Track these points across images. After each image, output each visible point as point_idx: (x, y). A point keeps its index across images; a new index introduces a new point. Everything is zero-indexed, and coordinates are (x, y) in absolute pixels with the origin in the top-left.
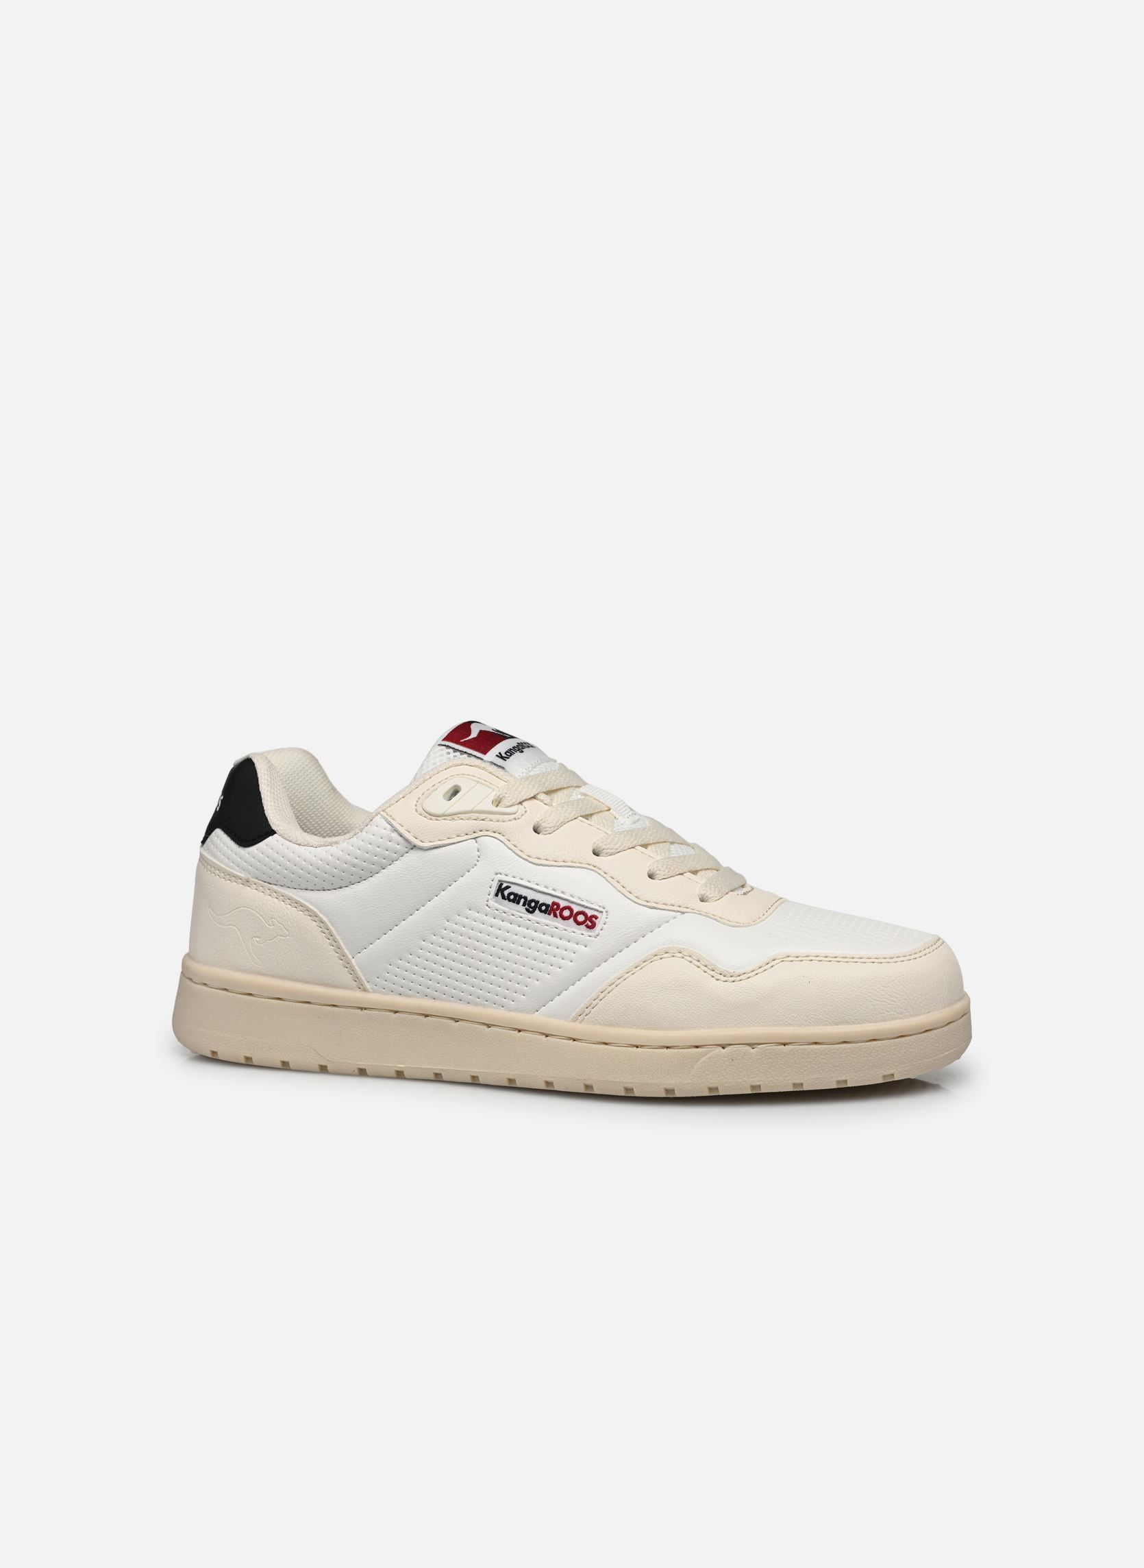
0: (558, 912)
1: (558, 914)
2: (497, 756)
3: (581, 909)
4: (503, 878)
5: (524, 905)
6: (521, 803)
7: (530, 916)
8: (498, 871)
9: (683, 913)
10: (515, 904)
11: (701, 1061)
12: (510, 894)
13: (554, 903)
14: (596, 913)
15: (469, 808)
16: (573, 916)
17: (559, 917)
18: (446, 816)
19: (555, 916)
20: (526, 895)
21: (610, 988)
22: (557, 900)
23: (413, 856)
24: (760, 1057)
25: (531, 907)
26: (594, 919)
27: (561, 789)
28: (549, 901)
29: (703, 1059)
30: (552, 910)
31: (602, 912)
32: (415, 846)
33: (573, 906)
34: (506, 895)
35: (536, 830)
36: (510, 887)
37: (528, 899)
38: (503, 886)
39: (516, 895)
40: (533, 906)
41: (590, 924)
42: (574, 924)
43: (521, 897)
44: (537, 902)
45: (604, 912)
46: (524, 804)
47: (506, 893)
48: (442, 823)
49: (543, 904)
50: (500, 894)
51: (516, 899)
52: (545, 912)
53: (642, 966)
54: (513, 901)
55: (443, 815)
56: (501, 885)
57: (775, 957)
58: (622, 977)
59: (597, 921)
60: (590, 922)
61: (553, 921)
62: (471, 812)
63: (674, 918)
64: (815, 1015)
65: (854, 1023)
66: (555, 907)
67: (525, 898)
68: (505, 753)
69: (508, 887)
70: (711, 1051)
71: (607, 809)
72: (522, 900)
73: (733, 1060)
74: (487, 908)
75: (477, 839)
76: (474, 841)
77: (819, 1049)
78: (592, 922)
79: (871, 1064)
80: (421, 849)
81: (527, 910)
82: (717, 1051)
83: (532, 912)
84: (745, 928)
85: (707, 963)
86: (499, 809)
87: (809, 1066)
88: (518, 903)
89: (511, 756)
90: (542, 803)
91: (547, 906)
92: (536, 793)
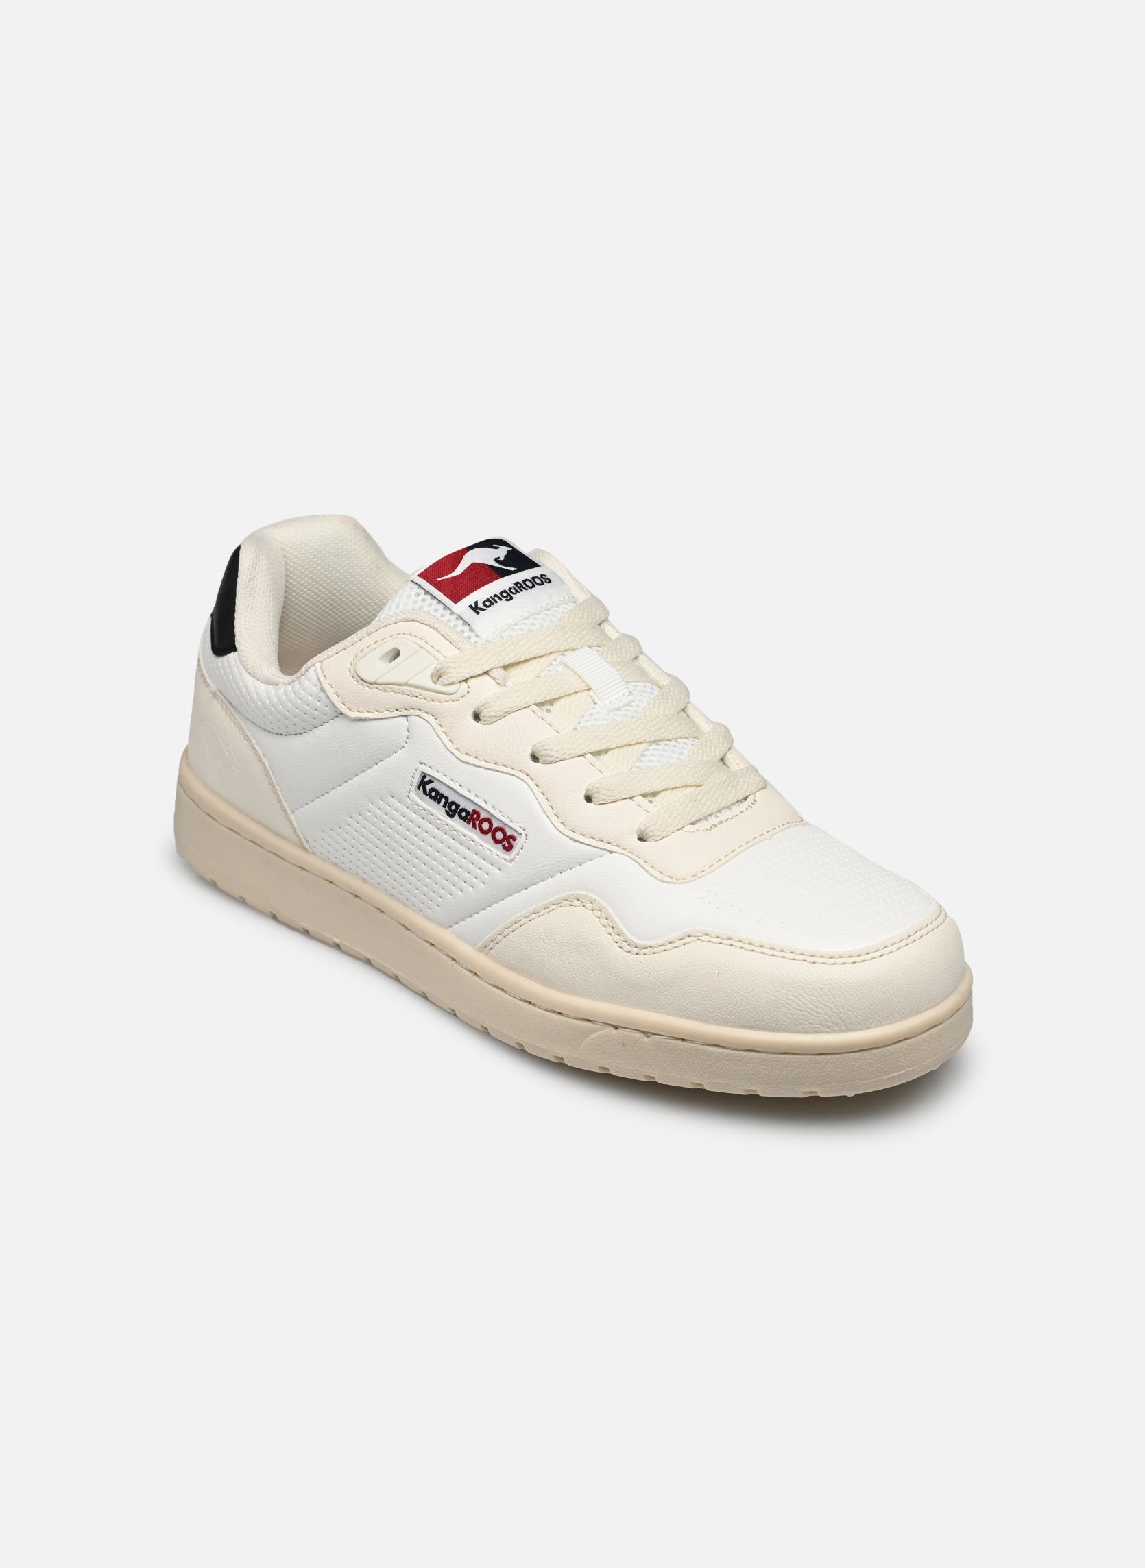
0: (477, 823)
1: (477, 826)
2: (471, 606)
3: (501, 825)
4: (428, 771)
5: (444, 806)
6: (466, 681)
7: (448, 820)
8: (422, 761)
9: (611, 852)
10: (436, 803)
11: (590, 1038)
12: (432, 790)
13: (474, 811)
14: (515, 834)
15: (403, 680)
16: (492, 831)
17: (478, 828)
18: (378, 684)
19: (474, 826)
20: (448, 796)
21: (514, 927)
22: (478, 809)
23: (338, 724)
24: (654, 1049)
25: (450, 809)
26: (511, 840)
27: (535, 658)
28: (470, 808)
29: (592, 1036)
30: (472, 818)
31: (520, 834)
32: (342, 714)
33: (493, 820)
34: (428, 790)
35: (477, 717)
36: (433, 782)
37: (450, 801)
38: (426, 779)
39: (437, 792)
40: (453, 810)
41: (507, 845)
42: (492, 841)
43: (442, 796)
44: (457, 806)
45: (523, 835)
46: (470, 682)
47: (428, 787)
48: (374, 692)
49: (464, 810)
50: (421, 788)
51: (437, 797)
52: (464, 819)
53: (550, 909)
54: (434, 798)
55: (375, 683)
56: (424, 777)
57: (690, 933)
58: (528, 917)
59: (514, 844)
60: (507, 842)
61: (471, 832)
62: (406, 684)
63: (600, 857)
64: (721, 1014)
65: (767, 1030)
66: (475, 816)
67: (447, 798)
68: (484, 603)
69: (430, 782)
70: (601, 1030)
71: (586, 688)
72: (443, 801)
73: (623, 1045)
74: (408, 799)
75: (409, 718)
76: (405, 718)
77: (721, 1053)
78: (509, 843)
79: (786, 1079)
80: (347, 717)
81: (447, 812)
82: (607, 1030)
83: (452, 816)
84: (673, 885)
85: (614, 925)
86: (438, 687)
87: (709, 1069)
88: (439, 802)
89: (490, 606)
90: (494, 681)
91: (468, 813)
92: (491, 666)
